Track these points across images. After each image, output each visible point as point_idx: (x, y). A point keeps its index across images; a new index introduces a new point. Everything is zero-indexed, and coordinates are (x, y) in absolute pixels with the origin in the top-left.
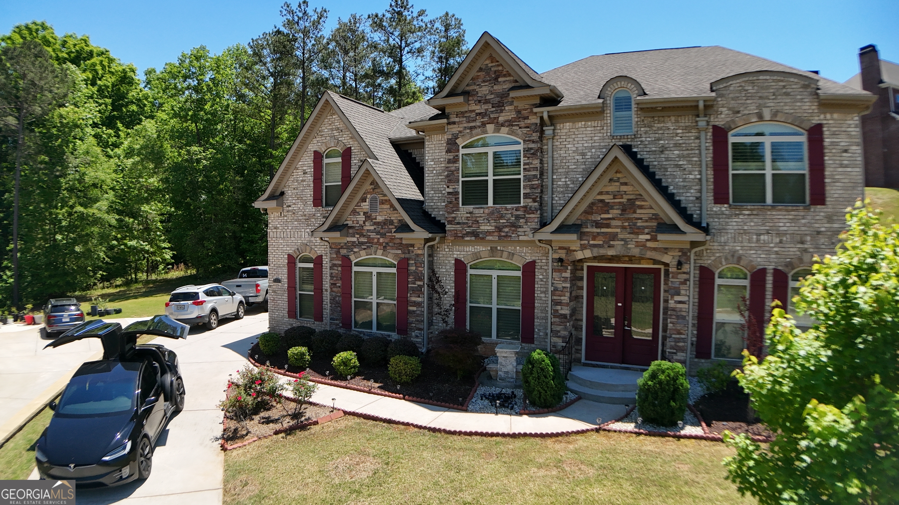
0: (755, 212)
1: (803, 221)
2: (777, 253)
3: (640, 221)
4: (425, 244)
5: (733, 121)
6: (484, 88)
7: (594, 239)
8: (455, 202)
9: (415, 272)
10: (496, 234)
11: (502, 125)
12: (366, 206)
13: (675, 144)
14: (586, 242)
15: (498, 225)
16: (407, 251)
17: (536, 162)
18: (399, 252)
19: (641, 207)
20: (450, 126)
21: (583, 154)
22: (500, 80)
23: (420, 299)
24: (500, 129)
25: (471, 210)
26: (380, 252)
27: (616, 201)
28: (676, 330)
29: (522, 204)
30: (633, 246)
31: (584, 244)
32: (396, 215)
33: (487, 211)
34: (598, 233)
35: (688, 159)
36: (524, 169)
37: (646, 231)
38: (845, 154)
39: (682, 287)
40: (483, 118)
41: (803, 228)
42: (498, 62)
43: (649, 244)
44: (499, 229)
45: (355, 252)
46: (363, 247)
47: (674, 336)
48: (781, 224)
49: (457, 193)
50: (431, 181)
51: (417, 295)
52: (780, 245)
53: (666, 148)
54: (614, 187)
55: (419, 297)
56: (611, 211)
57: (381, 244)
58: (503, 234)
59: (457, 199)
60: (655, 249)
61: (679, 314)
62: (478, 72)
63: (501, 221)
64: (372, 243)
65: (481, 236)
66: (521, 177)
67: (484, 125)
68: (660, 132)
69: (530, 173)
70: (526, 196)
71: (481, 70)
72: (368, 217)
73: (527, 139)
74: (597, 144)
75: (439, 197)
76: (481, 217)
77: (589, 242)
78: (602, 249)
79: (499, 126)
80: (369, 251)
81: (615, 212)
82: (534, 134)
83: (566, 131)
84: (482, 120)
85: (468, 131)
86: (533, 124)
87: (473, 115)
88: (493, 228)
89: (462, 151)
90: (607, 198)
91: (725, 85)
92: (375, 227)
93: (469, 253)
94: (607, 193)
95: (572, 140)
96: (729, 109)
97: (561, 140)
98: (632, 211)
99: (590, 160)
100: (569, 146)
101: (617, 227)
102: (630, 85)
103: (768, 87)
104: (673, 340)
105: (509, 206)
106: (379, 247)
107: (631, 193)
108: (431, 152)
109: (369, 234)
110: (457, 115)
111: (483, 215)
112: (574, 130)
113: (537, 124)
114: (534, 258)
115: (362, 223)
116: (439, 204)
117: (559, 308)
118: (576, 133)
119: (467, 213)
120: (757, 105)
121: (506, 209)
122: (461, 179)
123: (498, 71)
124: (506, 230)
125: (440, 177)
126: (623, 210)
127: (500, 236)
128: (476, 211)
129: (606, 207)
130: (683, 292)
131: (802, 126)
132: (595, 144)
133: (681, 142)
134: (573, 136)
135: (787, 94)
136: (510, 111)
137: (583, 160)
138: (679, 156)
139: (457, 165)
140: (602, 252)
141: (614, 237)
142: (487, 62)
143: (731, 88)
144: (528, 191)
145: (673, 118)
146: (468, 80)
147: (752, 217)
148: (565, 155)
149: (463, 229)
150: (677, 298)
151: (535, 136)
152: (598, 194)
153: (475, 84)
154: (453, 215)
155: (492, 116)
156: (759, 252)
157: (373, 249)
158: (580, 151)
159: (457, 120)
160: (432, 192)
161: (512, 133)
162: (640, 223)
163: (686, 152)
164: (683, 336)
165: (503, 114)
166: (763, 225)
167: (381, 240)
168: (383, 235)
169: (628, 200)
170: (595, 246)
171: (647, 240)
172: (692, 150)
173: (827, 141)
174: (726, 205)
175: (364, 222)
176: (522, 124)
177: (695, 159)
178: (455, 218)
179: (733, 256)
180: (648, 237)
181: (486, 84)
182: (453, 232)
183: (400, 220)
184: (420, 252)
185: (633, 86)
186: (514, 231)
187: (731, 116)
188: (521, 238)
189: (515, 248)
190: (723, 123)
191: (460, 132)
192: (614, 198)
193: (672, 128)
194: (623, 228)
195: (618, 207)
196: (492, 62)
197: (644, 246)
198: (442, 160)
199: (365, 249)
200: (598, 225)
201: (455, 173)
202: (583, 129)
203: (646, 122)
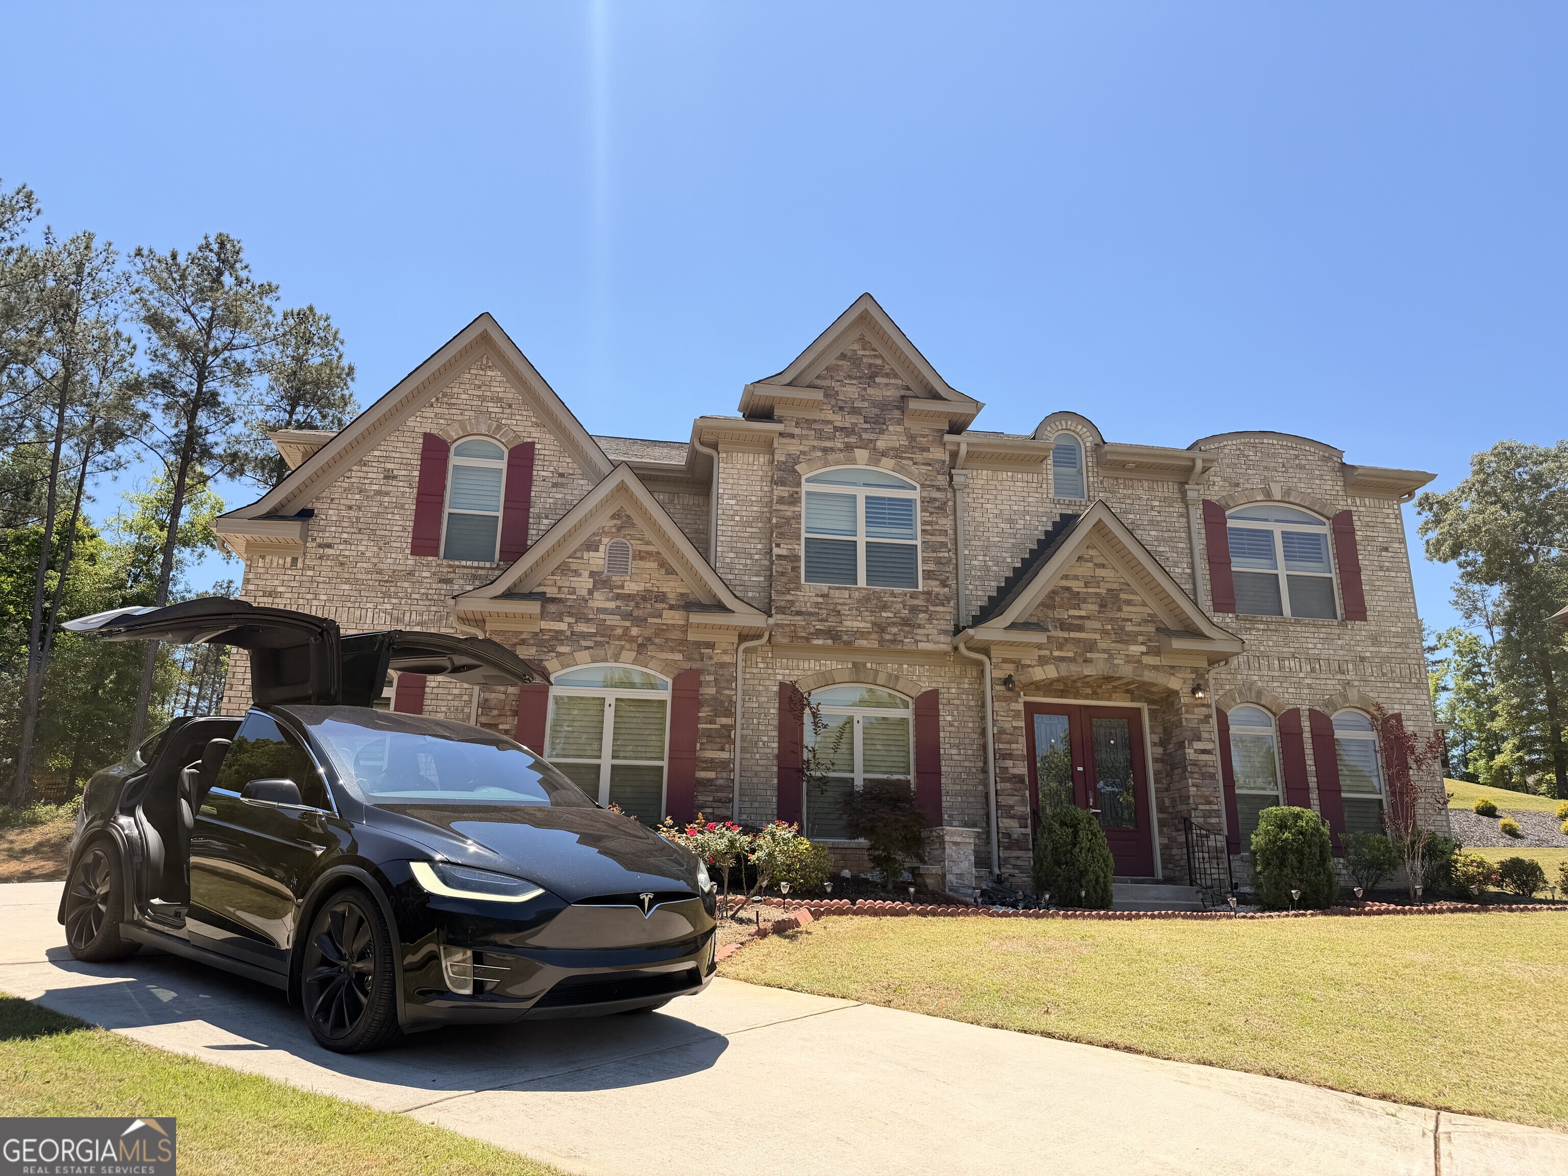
0: (1272, 627)
1: (1340, 642)
2: (1309, 686)
3: (1129, 623)
4: (738, 645)
5: (1231, 497)
6: (849, 389)
7: (1060, 648)
8: (792, 574)
9: (715, 699)
10: (874, 636)
11: (884, 454)
12: (598, 559)
13: (1152, 521)
14: (1047, 653)
15: (878, 620)
16: (696, 656)
17: (946, 523)
18: (678, 657)
19: (1129, 603)
20: (783, 440)
21: (1011, 522)
22: (877, 380)
23: (725, 755)
24: (880, 461)
25: (826, 591)
26: (631, 655)
27: (1090, 590)
28: (1201, 796)
29: (920, 589)
30: (1122, 662)
31: (1044, 657)
32: (672, 584)
33: (856, 595)
34: (1066, 639)
35: (1172, 544)
36: (922, 531)
37: (1140, 639)
38: (1384, 554)
39: (1203, 727)
40: (847, 436)
41: (1341, 652)
42: (875, 350)
43: (1148, 660)
44: (881, 628)
45: (559, 655)
46: (584, 643)
47: (1200, 807)
48: (1310, 646)
49: (797, 558)
50: (730, 534)
51: (718, 746)
52: (1313, 675)
53: (1138, 526)
54: (1085, 570)
55: (723, 750)
56: (1083, 606)
57: (632, 640)
58: (888, 637)
59: (796, 569)
60: (1155, 668)
61: (1204, 770)
62: (838, 358)
63: (884, 614)
64: (609, 636)
65: (845, 638)
66: (918, 542)
67: (849, 448)
68: (1128, 501)
69: (934, 539)
70: (928, 575)
71: (843, 356)
72: (600, 581)
73: (928, 483)
74: (1034, 509)
75: (746, 565)
76: (845, 604)
77: (1051, 653)
78: (1074, 664)
79: (877, 456)
80: (600, 652)
81: (1090, 608)
82: (940, 477)
83: (982, 482)
84: (846, 440)
85: (820, 454)
86: (937, 461)
87: (829, 429)
88: (869, 625)
89: (805, 487)
90: (1077, 586)
91: (1217, 445)
92: (619, 603)
93: (809, 673)
94: (1076, 578)
95: (992, 497)
96: (1225, 479)
97: (975, 496)
98: (1115, 608)
99: (1022, 532)
100: (989, 506)
101: (1095, 631)
102: (1080, 427)
103: (1275, 455)
104: (1201, 814)
105: (897, 590)
106: (628, 646)
107: (1112, 580)
108: (731, 481)
109: (602, 616)
110: (797, 423)
111: (849, 601)
112: (996, 483)
113: (944, 462)
114: (934, 685)
115: (584, 592)
116: (746, 578)
117: (1009, 763)
118: (1000, 488)
119: (817, 595)
120: (1263, 477)
121: (893, 594)
122: (804, 535)
123: (876, 366)
124: (894, 630)
125: (748, 530)
126: (1103, 606)
127: (881, 641)
128: (837, 593)
129: (1076, 599)
130: (1205, 735)
131: (1325, 512)
132: (1030, 509)
133: (1159, 518)
134: (995, 492)
135: (1301, 467)
136: (897, 433)
137: (1011, 531)
138: (1157, 539)
139: (797, 509)
140: (1075, 669)
141: (1091, 646)
142: (856, 347)
143: (1227, 451)
144: (931, 567)
145: (1146, 484)
146: (820, 369)
147: (1269, 633)
148: (981, 520)
149: (808, 624)
150: (1198, 745)
151: (942, 480)
152: (1062, 578)
153: (832, 377)
154: (789, 597)
155: (865, 436)
156: (1285, 685)
157: (610, 651)
158: (1005, 517)
159: (797, 431)
160: (732, 555)
161: (901, 469)
162: (1129, 627)
163: (1166, 535)
164: (1215, 807)
165: (886, 437)
166: (1286, 645)
167: (635, 631)
168: (640, 621)
169: (1109, 590)
170: (1063, 659)
171: (1142, 653)
172: (1175, 531)
173: (1359, 536)
174: (1230, 615)
175: (591, 592)
176: (919, 457)
177: (1181, 545)
178: (792, 603)
179: (1250, 689)
180: (1143, 649)
181: (854, 382)
182: (787, 629)
183: (682, 594)
184: (727, 659)
185: (1085, 430)
186: (908, 632)
187: (1228, 489)
188: (922, 646)
189: (901, 665)
190: (1216, 498)
191: (803, 453)
192: (1086, 587)
193: (1146, 497)
194: (1104, 632)
195: (1094, 600)
196: (864, 349)
197: (1139, 662)
198: (754, 498)
199: (587, 648)
200: (1063, 626)
201: (793, 521)
202: (1009, 483)
203: (1106, 484)
